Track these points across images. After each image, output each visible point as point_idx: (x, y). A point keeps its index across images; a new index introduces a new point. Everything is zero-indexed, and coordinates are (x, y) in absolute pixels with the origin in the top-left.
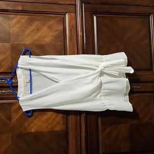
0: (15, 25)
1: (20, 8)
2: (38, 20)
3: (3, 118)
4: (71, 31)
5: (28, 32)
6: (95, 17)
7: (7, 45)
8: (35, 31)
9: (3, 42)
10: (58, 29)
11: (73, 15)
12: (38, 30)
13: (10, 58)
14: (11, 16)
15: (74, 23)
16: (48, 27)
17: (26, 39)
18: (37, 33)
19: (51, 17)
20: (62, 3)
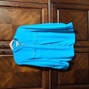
0: (15, 14)
1: (18, 5)
2: (27, 12)
3: (8, 64)
4: (45, 18)
5: (21, 18)
6: (58, 11)
7: (10, 25)
8: (25, 18)
9: (8, 24)
10: (38, 17)
11: (46, 9)
12: (27, 17)
13: (12, 32)
14: (13, 9)
15: (47, 14)
16: (33, 16)
17: (20, 22)
18: (26, 19)
19: (34, 10)
20: (41, 2)
